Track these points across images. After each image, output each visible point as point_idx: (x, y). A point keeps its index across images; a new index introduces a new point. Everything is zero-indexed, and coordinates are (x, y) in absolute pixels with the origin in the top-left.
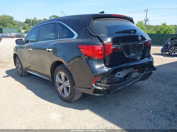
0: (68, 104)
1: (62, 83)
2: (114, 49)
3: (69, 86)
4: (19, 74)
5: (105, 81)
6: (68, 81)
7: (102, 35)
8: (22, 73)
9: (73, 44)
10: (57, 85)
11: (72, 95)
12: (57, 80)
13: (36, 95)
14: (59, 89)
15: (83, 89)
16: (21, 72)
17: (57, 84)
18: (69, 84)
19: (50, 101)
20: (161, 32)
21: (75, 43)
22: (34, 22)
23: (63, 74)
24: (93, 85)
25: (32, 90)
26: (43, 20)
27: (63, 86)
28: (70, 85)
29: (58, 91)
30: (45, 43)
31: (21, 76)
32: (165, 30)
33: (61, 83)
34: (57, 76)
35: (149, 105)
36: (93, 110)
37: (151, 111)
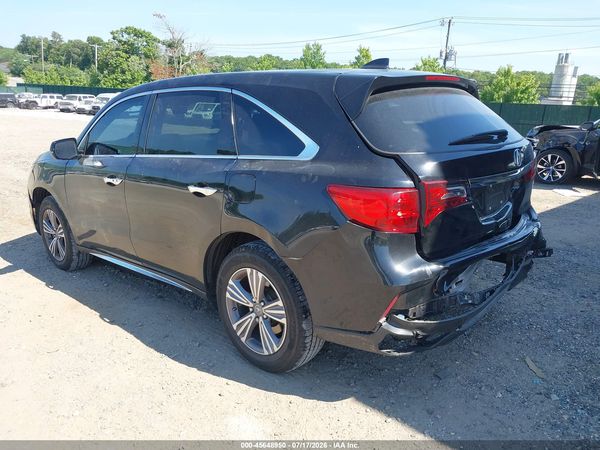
0: (276, 379)
1: (251, 305)
2: (449, 201)
3: (284, 321)
4: (53, 260)
5: (420, 308)
6: (280, 303)
7: (410, 155)
8: (69, 259)
9: (304, 180)
10: (231, 313)
11: (294, 350)
12: (232, 295)
13: (149, 344)
14: (239, 326)
15: (342, 335)
16: (63, 253)
17: (229, 308)
18: (283, 312)
19: (208, 371)
20: (496, 96)
21: (314, 176)
22: (52, 50)
23: (257, 279)
24: (381, 321)
25: (123, 326)
26: (85, 40)
27: (253, 315)
28: (289, 315)
29: (235, 332)
30: (178, 161)
31: (66, 267)
32: (508, 89)
33: (248, 308)
34: (231, 282)
35: (539, 372)
36: (369, 399)
37: (554, 397)
